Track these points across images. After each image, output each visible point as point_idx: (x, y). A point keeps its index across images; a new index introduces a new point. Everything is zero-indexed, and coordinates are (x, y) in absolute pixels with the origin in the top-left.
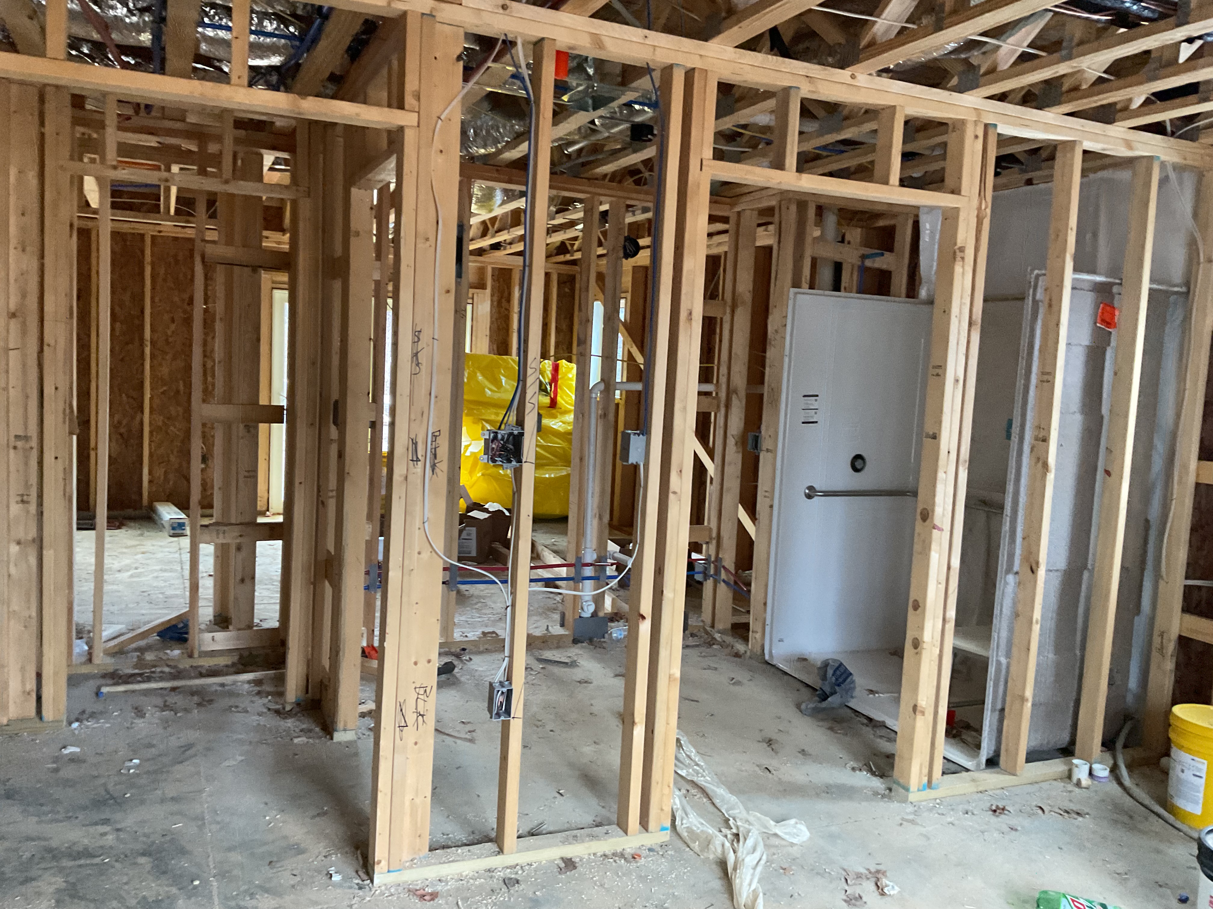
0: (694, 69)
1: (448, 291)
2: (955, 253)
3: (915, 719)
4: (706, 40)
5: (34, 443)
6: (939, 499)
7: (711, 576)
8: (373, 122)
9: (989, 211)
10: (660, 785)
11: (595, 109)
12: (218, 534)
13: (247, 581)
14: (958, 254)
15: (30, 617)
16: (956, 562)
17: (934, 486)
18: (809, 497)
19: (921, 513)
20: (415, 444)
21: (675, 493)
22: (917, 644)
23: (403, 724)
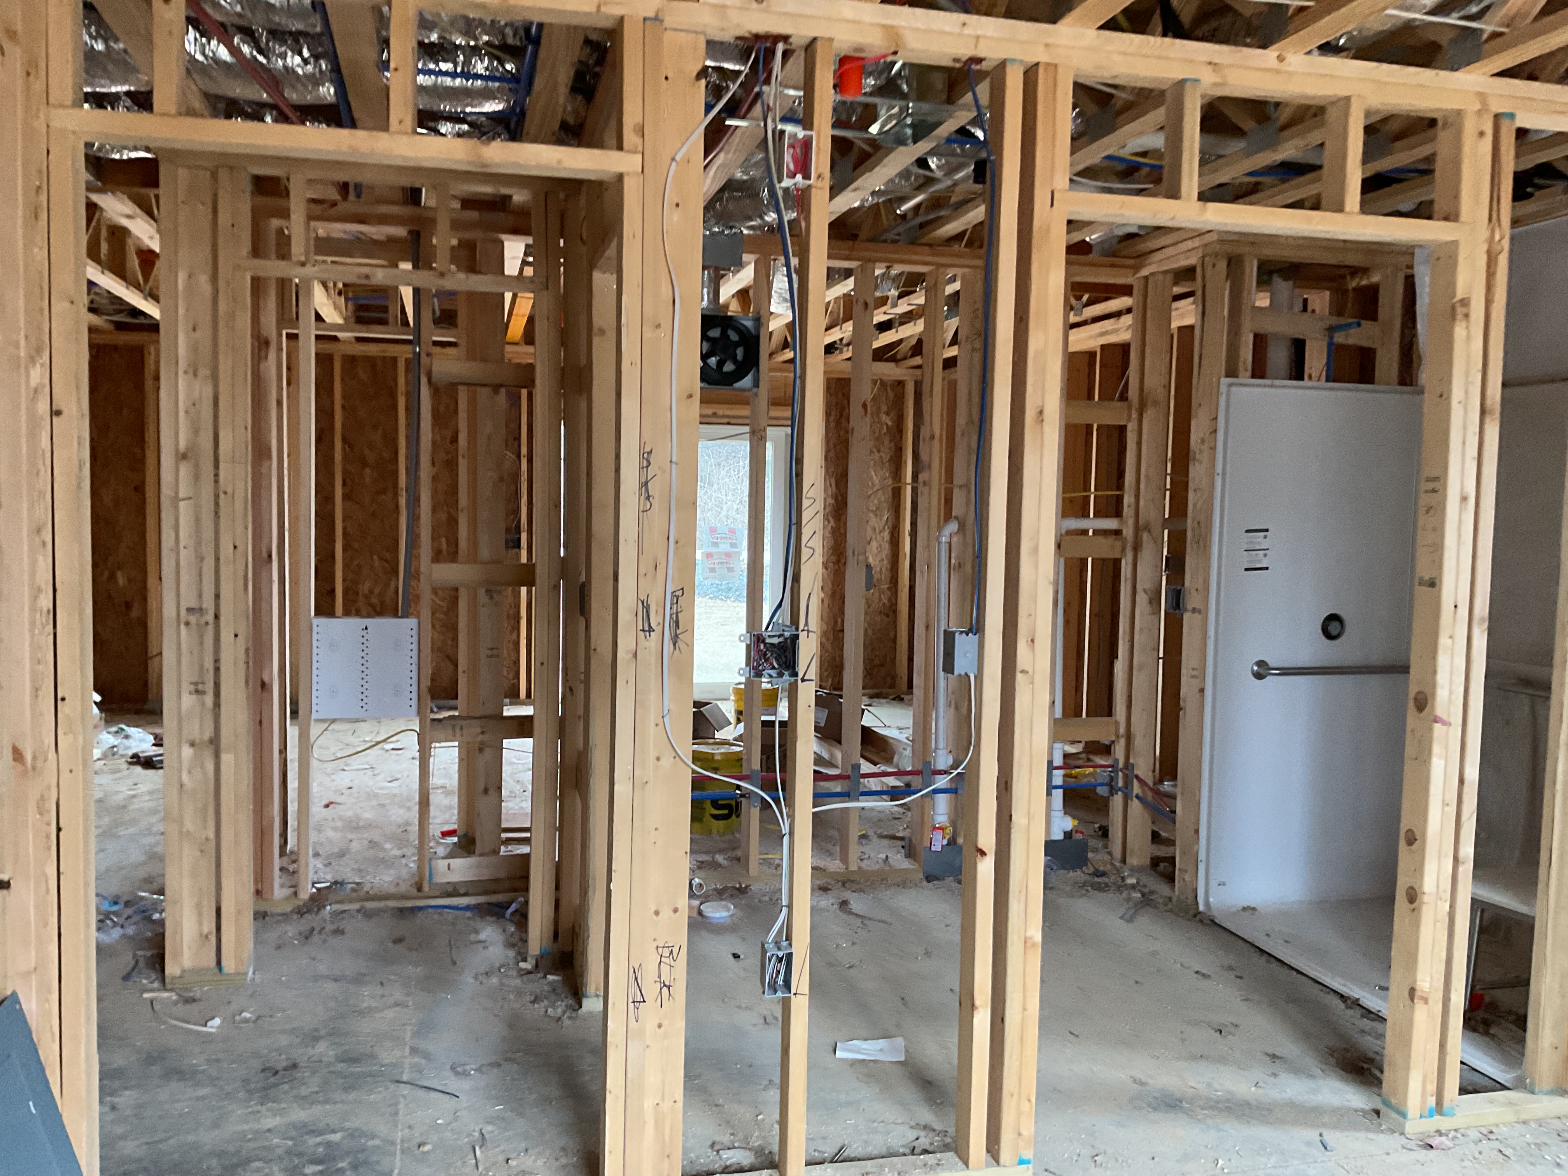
0: (1037, 64)
1: (690, 396)
2: (1453, 308)
3: (1412, 1007)
4: (1054, 22)
5: (210, 617)
6: (1442, 678)
7: (1120, 789)
8: (581, 170)
9: (1506, 243)
10: (1015, 1097)
11: (915, 142)
12: (454, 731)
13: (491, 792)
14: (1459, 311)
15: (207, 839)
16: (1473, 773)
17: (1434, 658)
18: (1259, 676)
19: (1415, 699)
20: (647, 608)
21: (1023, 671)
22: (1413, 896)
23: (639, 998)
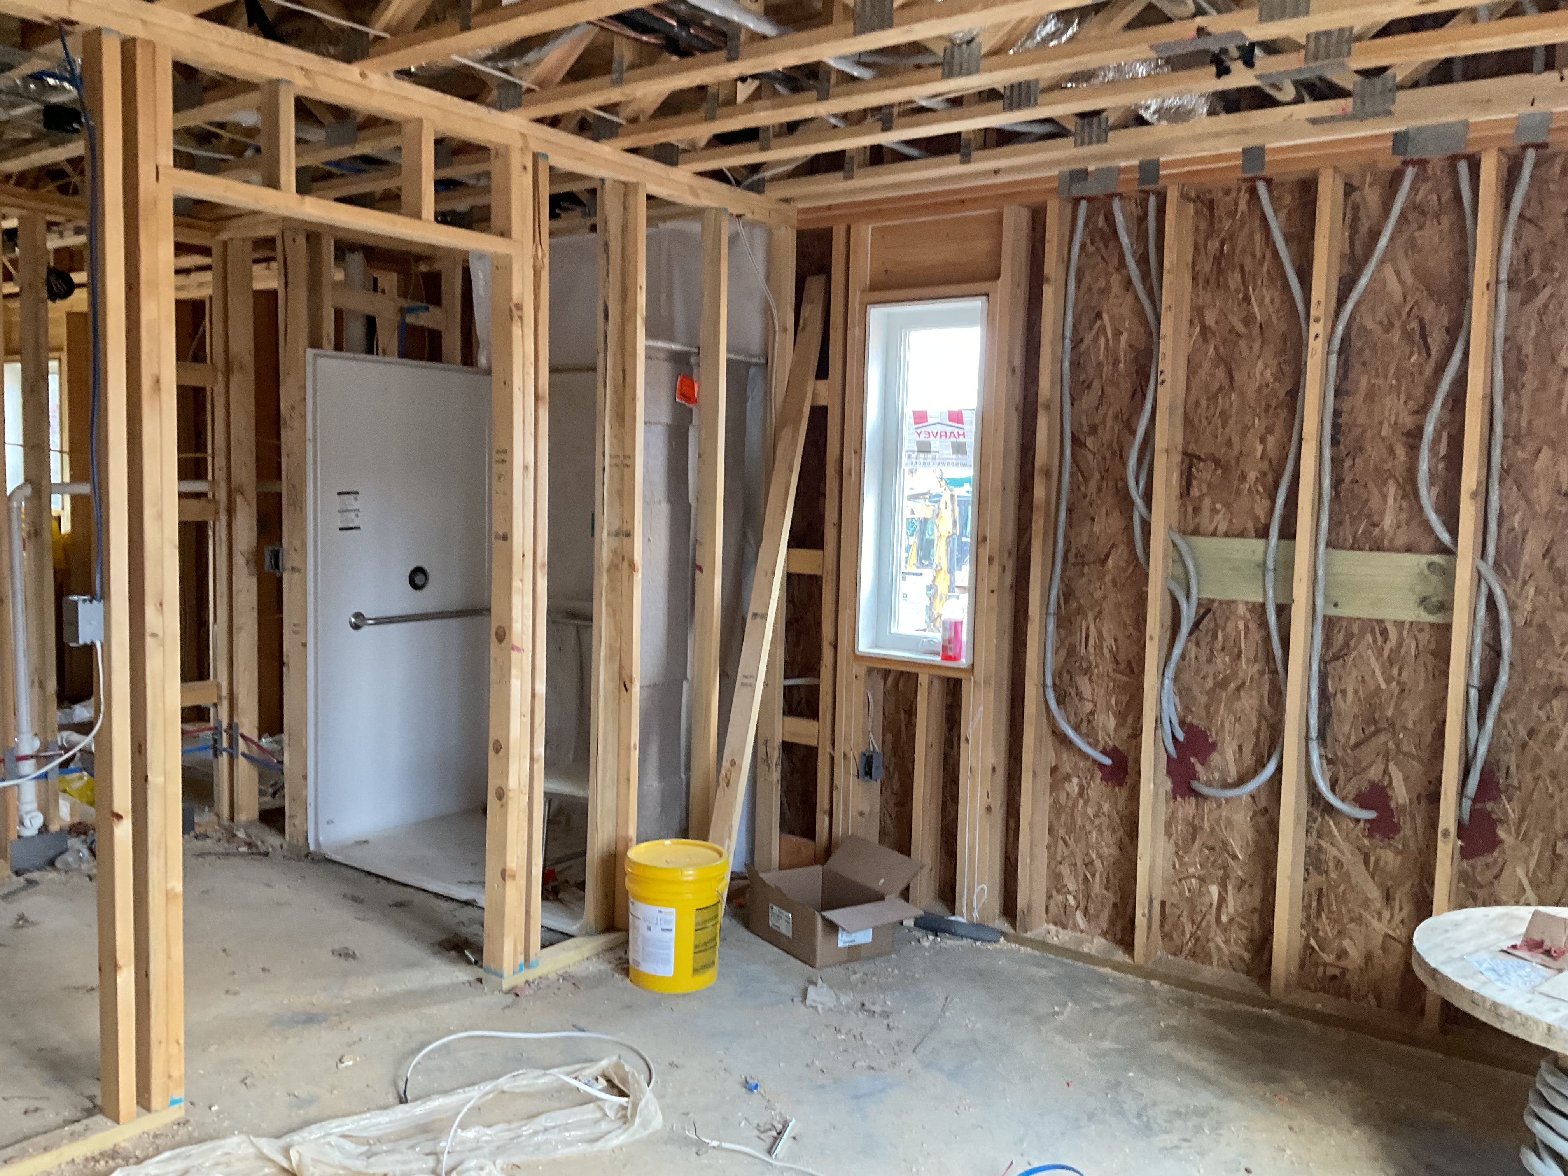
0: (135, 39)
2: (511, 310)
3: (504, 887)
6: (516, 613)
9: (547, 261)
10: (164, 1043)
14: (515, 313)
16: (541, 688)
17: (510, 597)
18: (356, 627)
19: (497, 633)
21: (154, 635)
22: (501, 794)
